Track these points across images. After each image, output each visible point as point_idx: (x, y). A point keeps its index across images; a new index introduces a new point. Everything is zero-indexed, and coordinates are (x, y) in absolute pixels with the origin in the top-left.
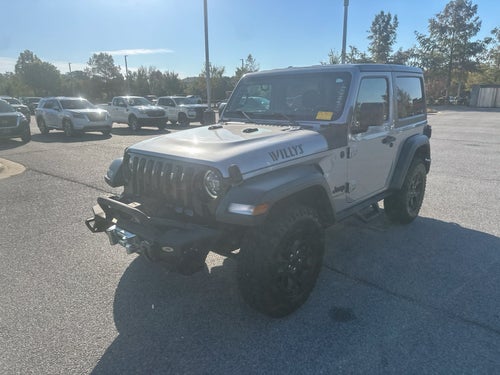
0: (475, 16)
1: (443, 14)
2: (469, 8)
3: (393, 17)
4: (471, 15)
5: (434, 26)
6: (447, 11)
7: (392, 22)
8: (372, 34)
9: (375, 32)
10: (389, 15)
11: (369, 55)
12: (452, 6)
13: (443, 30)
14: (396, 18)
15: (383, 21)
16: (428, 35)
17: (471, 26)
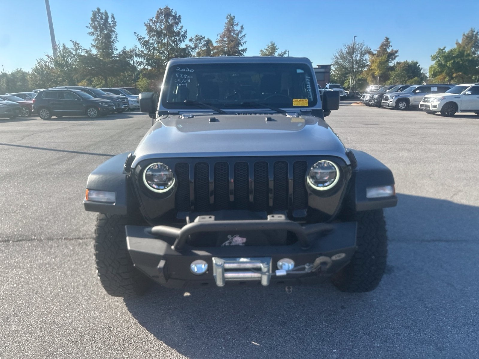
0: (180, 25)
1: (154, 19)
2: (175, 17)
3: (110, 15)
4: (177, 24)
5: (150, 30)
6: (158, 17)
7: (110, 20)
8: (93, 30)
9: (95, 28)
10: (106, 13)
11: (94, 51)
12: (162, 13)
13: (159, 34)
14: (113, 17)
15: (102, 18)
16: (147, 38)
17: (178, 33)
